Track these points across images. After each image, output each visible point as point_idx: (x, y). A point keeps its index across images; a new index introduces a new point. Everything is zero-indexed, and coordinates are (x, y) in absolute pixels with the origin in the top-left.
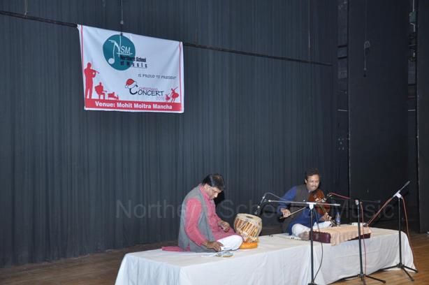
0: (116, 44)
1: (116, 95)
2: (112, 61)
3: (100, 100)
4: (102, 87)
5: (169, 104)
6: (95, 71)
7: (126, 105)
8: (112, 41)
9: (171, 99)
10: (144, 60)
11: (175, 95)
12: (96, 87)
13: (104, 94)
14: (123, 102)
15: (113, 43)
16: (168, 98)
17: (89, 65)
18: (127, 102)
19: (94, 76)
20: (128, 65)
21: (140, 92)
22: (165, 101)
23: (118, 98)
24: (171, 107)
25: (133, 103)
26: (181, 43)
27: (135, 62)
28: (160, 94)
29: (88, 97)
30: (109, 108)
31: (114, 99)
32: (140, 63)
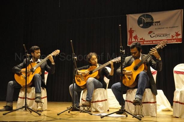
0: (143, 18)
1: (143, 39)
2: (141, 25)
4: (137, 36)
5: (174, 39)
6: (133, 31)
7: (149, 42)
8: (141, 17)
9: (175, 37)
10: (159, 22)
12: (134, 37)
13: (138, 39)
14: (147, 41)
15: (142, 18)
16: (173, 37)
17: (131, 29)
19: (133, 33)
20: (150, 25)
21: (156, 36)
22: (171, 38)
23: (144, 40)
24: (175, 41)
25: (152, 41)
26: (182, 10)
27: (154, 24)
28: (168, 35)
29: (130, 41)
31: (142, 40)
32: (156, 24)
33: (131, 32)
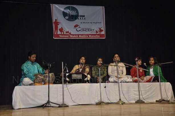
0: (68, 10)
1: (69, 32)
2: (67, 18)
3: (61, 35)
4: (63, 29)
6: (59, 23)
9: (99, 32)
10: (84, 16)
11: (101, 31)
12: (59, 29)
13: (64, 32)
14: (73, 35)
16: (97, 32)
17: (56, 20)
18: (76, 35)
19: (59, 25)
22: (95, 33)
23: (71, 33)
24: (99, 36)
25: (78, 35)
26: (104, 7)
27: (79, 18)
28: (93, 30)
29: (56, 33)
30: (66, 38)
31: (68, 34)
32: (82, 18)
33: (57, 23)
